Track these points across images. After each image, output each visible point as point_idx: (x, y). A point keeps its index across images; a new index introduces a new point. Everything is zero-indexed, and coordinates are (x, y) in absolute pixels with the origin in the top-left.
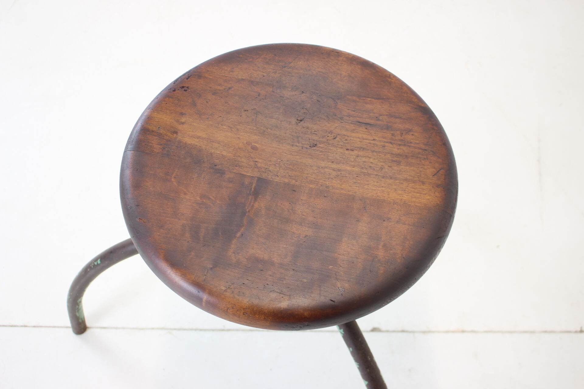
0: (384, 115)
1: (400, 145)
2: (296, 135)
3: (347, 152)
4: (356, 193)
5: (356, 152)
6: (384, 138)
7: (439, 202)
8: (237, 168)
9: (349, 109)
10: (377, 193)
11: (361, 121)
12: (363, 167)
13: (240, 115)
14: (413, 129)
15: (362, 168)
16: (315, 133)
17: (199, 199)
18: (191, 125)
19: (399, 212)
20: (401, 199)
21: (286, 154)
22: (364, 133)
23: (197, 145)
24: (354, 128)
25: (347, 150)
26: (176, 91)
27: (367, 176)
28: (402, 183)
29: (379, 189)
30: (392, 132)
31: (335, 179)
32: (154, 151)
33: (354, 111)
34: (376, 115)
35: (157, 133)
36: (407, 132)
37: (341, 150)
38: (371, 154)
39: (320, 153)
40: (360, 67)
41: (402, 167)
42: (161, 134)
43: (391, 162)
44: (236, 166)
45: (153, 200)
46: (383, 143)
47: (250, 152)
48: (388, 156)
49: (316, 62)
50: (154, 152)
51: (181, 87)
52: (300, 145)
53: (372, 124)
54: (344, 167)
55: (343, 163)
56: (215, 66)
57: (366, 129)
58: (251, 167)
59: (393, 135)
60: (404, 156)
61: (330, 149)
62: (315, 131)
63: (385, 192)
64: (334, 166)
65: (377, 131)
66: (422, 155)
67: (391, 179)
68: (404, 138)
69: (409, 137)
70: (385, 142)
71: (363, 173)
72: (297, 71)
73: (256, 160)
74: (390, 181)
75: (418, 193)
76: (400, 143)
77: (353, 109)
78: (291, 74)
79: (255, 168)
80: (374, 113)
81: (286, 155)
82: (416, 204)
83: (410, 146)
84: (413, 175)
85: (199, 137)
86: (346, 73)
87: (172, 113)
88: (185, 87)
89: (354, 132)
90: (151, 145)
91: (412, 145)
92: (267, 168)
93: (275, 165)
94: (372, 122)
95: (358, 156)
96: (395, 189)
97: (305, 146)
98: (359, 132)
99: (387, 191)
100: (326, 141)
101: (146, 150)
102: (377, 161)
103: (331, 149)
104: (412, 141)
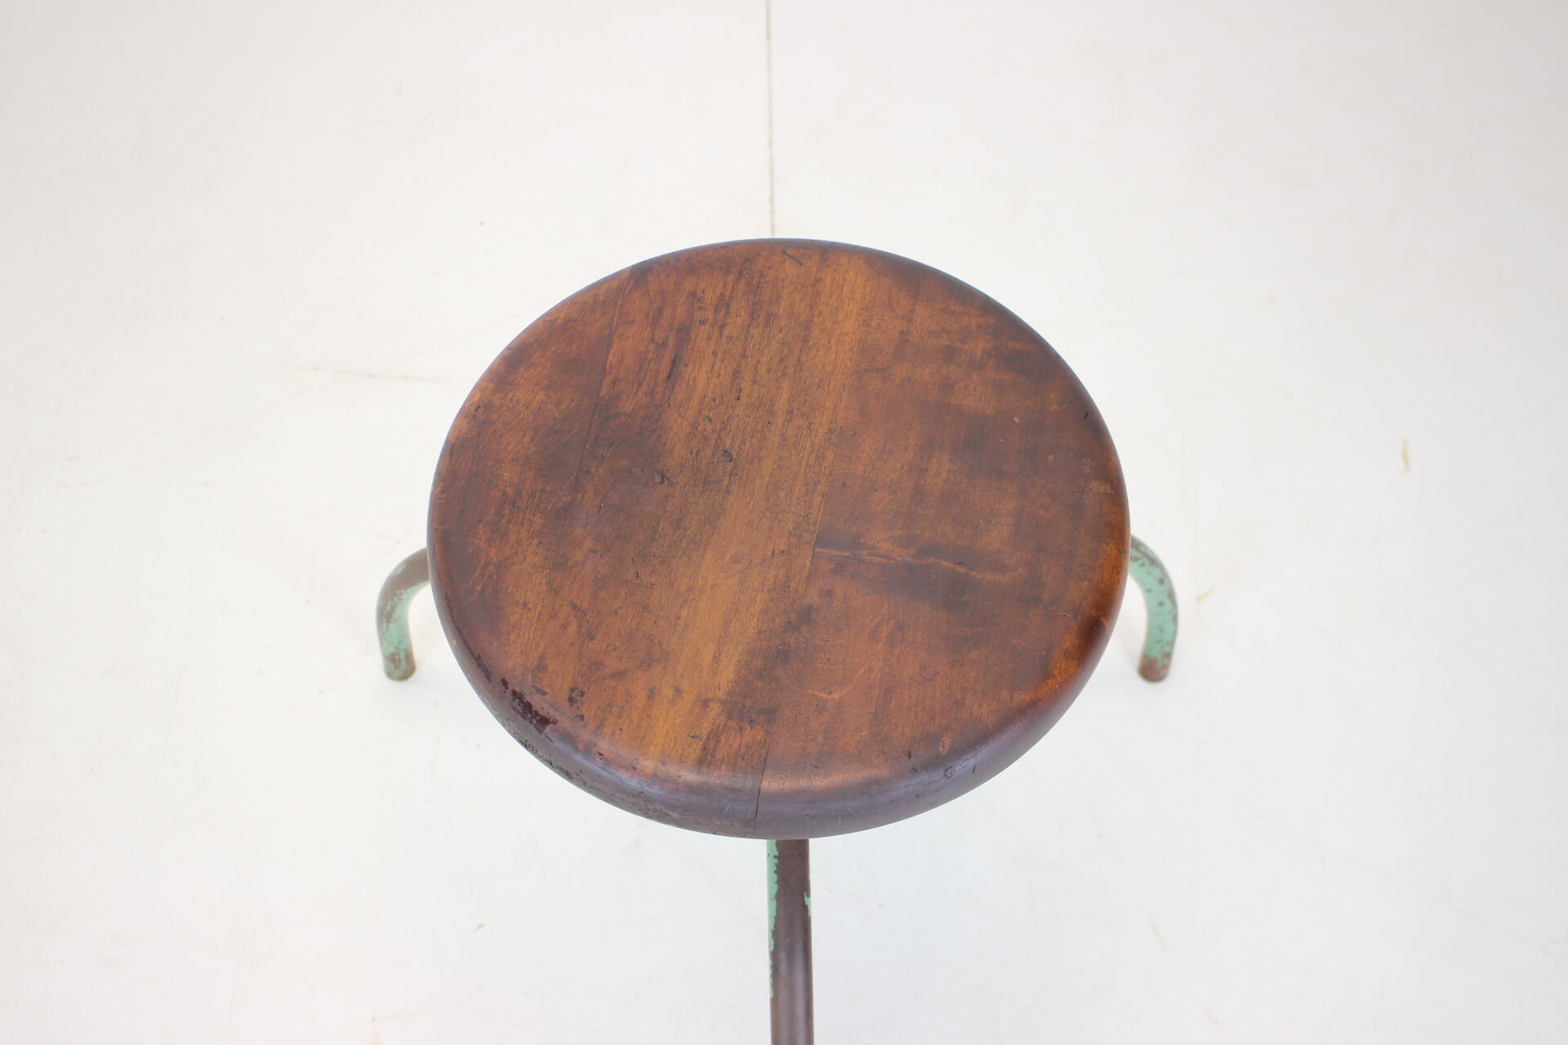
0: (653, 335)
1: (727, 312)
2: (700, 486)
3: (744, 400)
4: (844, 386)
5: (746, 386)
6: (709, 338)
7: (861, 261)
8: (793, 585)
9: (636, 393)
10: (844, 352)
11: (666, 374)
12: (782, 374)
13: (650, 586)
14: (688, 289)
15: (784, 375)
16: (694, 452)
17: (880, 644)
18: (682, 676)
19: (886, 318)
20: (857, 314)
21: (752, 503)
22: (696, 370)
23: (739, 661)
24: (683, 386)
25: (738, 398)
26: (583, 713)
27: (804, 368)
28: (820, 313)
29: (834, 347)
30: (697, 324)
31: (812, 419)
32: (760, 741)
33: (640, 384)
34: (652, 347)
35: (708, 739)
36: (696, 300)
37: (740, 410)
38: (749, 360)
39: (748, 443)
40: (522, 370)
41: (781, 311)
42: (712, 730)
43: (768, 329)
44: (789, 587)
45: (893, 726)
46: (724, 340)
47: (750, 564)
48: (755, 332)
49: (504, 446)
50: (763, 740)
51: (571, 705)
52: (726, 479)
53: (673, 356)
54: (782, 403)
55: (772, 406)
56: (508, 639)
57: (686, 365)
58: (789, 560)
59: (702, 322)
60: (755, 307)
61: (738, 427)
62: (691, 453)
63: (842, 339)
64: (780, 420)
65: (693, 348)
66: (753, 279)
67: (810, 329)
68: (711, 305)
69: (710, 297)
70: (721, 336)
71: (795, 373)
72: (528, 482)
73: (769, 553)
74: (815, 332)
75: (842, 289)
76: (723, 312)
77: (636, 385)
78: (536, 491)
79: (789, 554)
80: (647, 351)
81: (754, 503)
82: (868, 293)
83: (731, 297)
84: (800, 295)
85: (716, 658)
86: (537, 394)
87: (649, 716)
88: (571, 694)
89: (695, 387)
90: (743, 749)
91: (728, 293)
92: (790, 534)
93: (780, 521)
94: (668, 355)
95: (754, 382)
96: (834, 323)
97: (729, 469)
98: (694, 378)
99: (839, 335)
100: (716, 435)
101: (760, 757)
102: (766, 351)
103: (736, 425)
104: (718, 293)
